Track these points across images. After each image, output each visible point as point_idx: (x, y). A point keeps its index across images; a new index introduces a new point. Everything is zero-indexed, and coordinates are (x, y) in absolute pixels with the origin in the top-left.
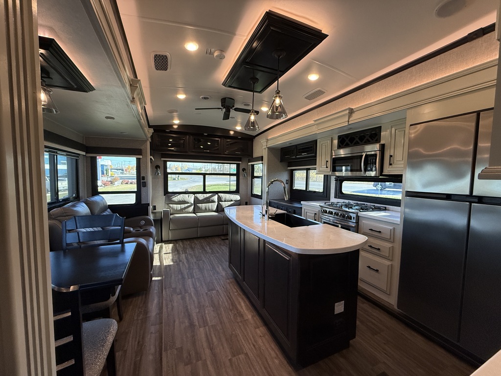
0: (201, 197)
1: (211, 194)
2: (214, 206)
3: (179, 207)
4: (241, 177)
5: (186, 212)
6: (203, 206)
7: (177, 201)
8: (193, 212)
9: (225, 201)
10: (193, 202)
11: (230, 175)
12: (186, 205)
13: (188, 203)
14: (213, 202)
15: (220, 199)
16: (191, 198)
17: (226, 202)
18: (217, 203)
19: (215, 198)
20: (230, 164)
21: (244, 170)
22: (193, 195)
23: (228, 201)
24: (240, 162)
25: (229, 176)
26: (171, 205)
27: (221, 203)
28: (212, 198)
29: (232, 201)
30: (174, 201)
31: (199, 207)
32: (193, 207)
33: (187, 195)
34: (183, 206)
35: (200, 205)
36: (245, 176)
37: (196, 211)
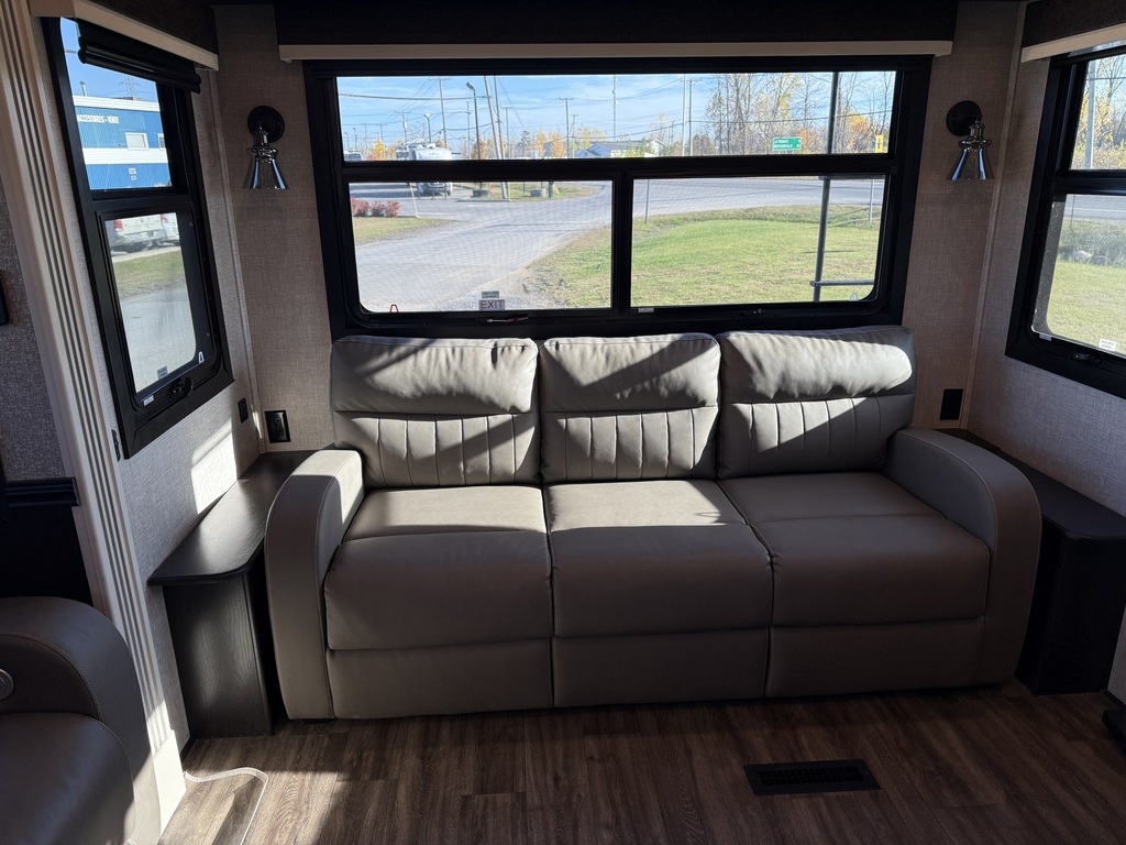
0: (588, 357)
1: (665, 340)
2: (693, 433)
3: (423, 436)
4: (930, 186)
5: (480, 472)
6: (603, 431)
7: (406, 390)
8: (529, 474)
9: (783, 396)
10: (525, 402)
11: (829, 166)
12: (478, 425)
13: (490, 408)
14: (687, 400)
15: (738, 380)
16: (514, 368)
17: (784, 407)
18: (712, 412)
19: (704, 371)
20: (836, 65)
21: (963, 118)
22: (533, 348)
23: (804, 397)
24: (939, 48)
25: (816, 182)
26: (370, 424)
27: (745, 408)
28: (678, 374)
29: (838, 391)
30: (388, 394)
31: (571, 442)
32: (526, 439)
33: (488, 344)
34: (455, 431)
35: (580, 425)
36: (969, 172)
37: (554, 467)
